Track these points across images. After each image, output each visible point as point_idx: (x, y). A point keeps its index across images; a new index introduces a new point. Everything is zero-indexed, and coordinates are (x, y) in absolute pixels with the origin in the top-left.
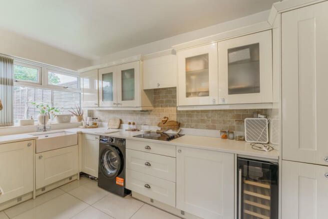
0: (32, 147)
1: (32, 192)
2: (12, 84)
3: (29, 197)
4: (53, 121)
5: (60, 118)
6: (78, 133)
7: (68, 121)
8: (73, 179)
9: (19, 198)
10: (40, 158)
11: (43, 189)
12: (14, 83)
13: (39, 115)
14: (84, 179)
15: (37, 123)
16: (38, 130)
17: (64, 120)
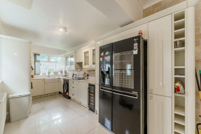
0: (44, 81)
1: (44, 95)
2: (40, 62)
3: (43, 96)
4: (52, 74)
5: (54, 73)
6: (58, 78)
7: (57, 74)
8: (57, 94)
9: (40, 96)
10: (46, 85)
11: (47, 95)
12: (41, 61)
13: (48, 72)
14: (60, 94)
15: (47, 74)
16: (47, 76)
17: (56, 73)
